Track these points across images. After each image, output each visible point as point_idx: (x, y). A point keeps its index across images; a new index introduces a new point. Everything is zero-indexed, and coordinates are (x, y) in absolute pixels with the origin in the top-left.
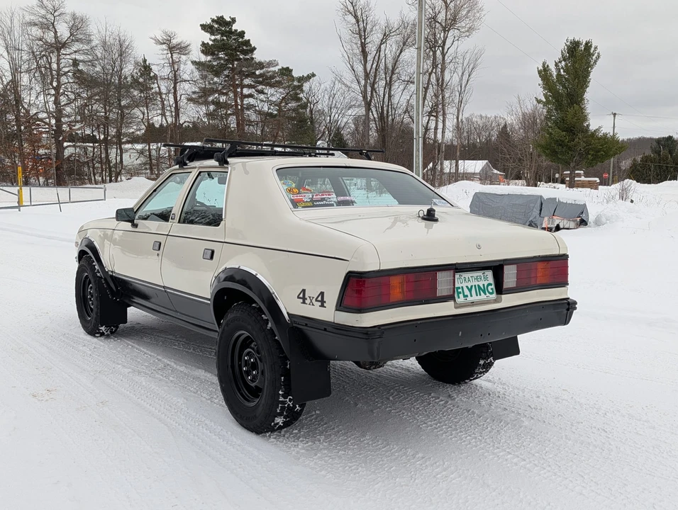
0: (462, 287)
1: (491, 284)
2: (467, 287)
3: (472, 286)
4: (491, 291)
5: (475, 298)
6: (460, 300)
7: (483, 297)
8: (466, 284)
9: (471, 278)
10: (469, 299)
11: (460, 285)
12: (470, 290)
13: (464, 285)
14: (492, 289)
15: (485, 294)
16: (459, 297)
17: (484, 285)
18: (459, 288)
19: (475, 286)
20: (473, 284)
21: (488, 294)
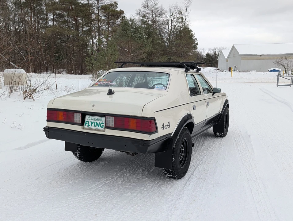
0: (89, 122)
1: (103, 123)
2: (91, 122)
3: (93, 122)
4: (102, 126)
5: (93, 127)
6: (86, 126)
7: (97, 127)
8: (91, 121)
9: (94, 119)
10: (90, 127)
11: (88, 121)
12: (92, 124)
13: (90, 121)
14: (103, 125)
15: (99, 127)
16: (85, 125)
17: (99, 123)
18: (87, 121)
19: (95, 122)
20: (94, 121)
21: (100, 127)
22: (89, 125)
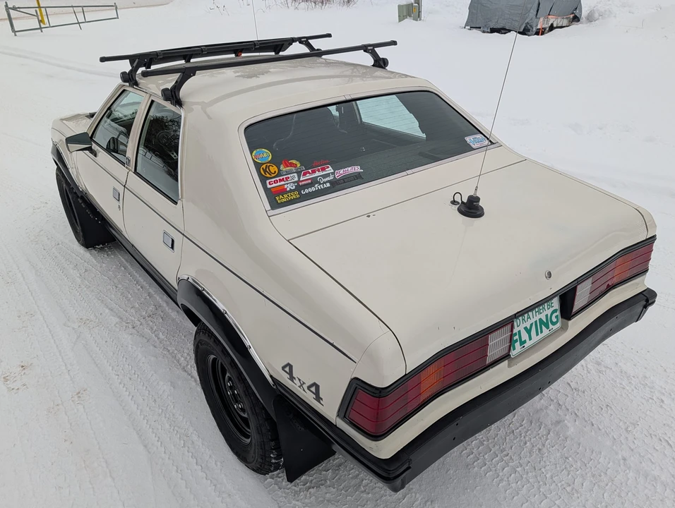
0: (520, 332)
1: (555, 312)
3: (531, 325)
4: (555, 320)
5: (534, 339)
7: (545, 333)
8: (525, 325)
9: (530, 314)
10: (528, 345)
11: (517, 330)
12: (529, 331)
13: (522, 327)
14: (557, 317)
15: (548, 327)
16: (514, 349)
17: (547, 316)
19: (536, 322)
20: (533, 321)
21: (551, 326)
22: (525, 342)
